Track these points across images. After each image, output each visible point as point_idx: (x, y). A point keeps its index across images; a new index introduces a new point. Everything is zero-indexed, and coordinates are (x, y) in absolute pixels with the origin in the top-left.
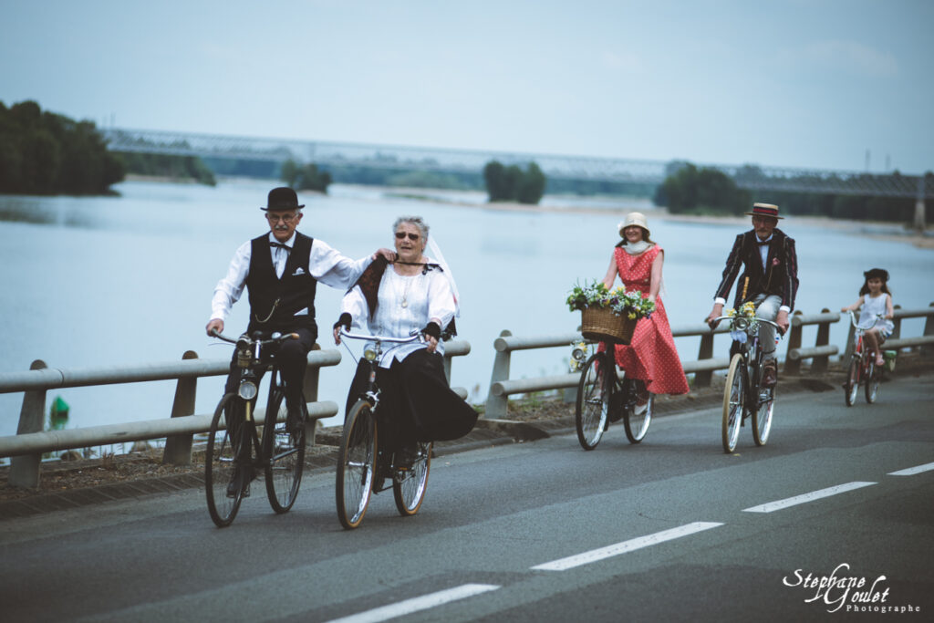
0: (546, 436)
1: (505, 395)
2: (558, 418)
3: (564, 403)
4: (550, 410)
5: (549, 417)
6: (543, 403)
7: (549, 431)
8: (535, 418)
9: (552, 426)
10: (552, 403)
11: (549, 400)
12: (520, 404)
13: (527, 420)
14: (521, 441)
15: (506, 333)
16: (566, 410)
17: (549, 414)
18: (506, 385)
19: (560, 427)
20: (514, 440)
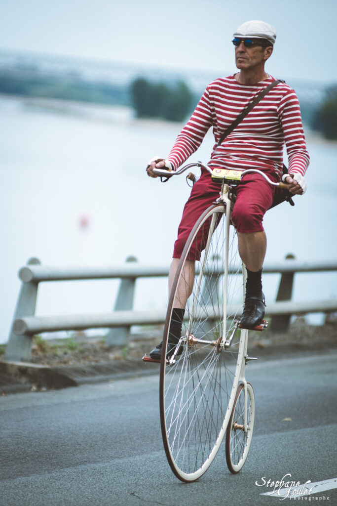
0: (73, 384)
1: (31, 334)
2: (93, 364)
3: (106, 345)
4: (87, 353)
5: (82, 361)
6: (82, 344)
7: (78, 379)
8: (65, 363)
9: (83, 373)
10: (92, 345)
11: (90, 341)
12: (52, 344)
13: (55, 365)
14: (44, 389)
15: (34, 261)
16: (106, 354)
17: (84, 358)
18: (31, 322)
19: (92, 374)
20: (34, 388)
